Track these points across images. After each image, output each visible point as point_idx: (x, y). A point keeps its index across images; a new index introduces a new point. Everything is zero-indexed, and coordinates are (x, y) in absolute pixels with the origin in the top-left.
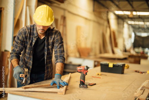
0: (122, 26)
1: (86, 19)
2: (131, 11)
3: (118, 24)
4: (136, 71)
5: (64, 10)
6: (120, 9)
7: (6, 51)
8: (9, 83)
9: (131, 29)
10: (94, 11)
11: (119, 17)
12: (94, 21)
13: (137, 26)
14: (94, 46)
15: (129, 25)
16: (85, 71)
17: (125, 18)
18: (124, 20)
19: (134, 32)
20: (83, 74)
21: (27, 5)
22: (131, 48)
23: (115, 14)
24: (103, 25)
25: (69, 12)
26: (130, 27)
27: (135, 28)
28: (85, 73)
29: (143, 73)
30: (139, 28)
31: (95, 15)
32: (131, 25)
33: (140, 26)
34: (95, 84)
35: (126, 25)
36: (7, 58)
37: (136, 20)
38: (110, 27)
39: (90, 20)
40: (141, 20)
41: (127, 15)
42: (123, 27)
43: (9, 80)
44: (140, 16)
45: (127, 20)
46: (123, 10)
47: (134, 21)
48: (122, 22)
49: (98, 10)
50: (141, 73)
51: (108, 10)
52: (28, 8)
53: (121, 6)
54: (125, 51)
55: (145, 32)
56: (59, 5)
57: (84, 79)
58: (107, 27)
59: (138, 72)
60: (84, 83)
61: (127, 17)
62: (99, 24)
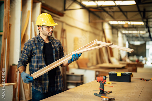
0: (116, 36)
1: (83, 30)
3: (113, 33)
4: (141, 79)
5: (62, 22)
6: (114, 19)
7: (14, 65)
8: (18, 96)
9: (125, 38)
10: (90, 22)
11: (113, 27)
12: (90, 32)
13: (131, 35)
14: (91, 56)
16: (104, 81)
17: (120, 28)
18: (119, 30)
20: (103, 83)
21: (32, 21)
22: (126, 57)
23: (109, 24)
24: (99, 35)
25: (67, 24)
26: (124, 36)
27: (129, 37)
28: (103, 82)
29: (148, 80)
30: (133, 37)
31: (91, 26)
32: (125, 34)
33: (134, 35)
34: (111, 92)
35: (120, 35)
36: (15, 72)
37: (130, 29)
38: (105, 37)
39: (86, 31)
40: (135, 29)
41: (121, 25)
42: (118, 36)
43: (18, 93)
44: (134, 26)
45: (121, 30)
46: (117, 21)
47: (128, 30)
48: (116, 32)
49: (93, 21)
50: (147, 80)
51: (103, 20)
52: (33, 23)
53: (115, 17)
55: (138, 41)
56: (59, 18)
57: (103, 88)
58: (102, 37)
59: (144, 80)
60: (103, 92)
61: (121, 26)
62: (95, 34)
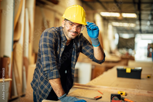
2: (121, 12)
7: (5, 57)
15: (114, 26)
19: (118, 33)
21: (26, 7)
35: (110, 27)
52: (27, 10)
54: (111, 52)
